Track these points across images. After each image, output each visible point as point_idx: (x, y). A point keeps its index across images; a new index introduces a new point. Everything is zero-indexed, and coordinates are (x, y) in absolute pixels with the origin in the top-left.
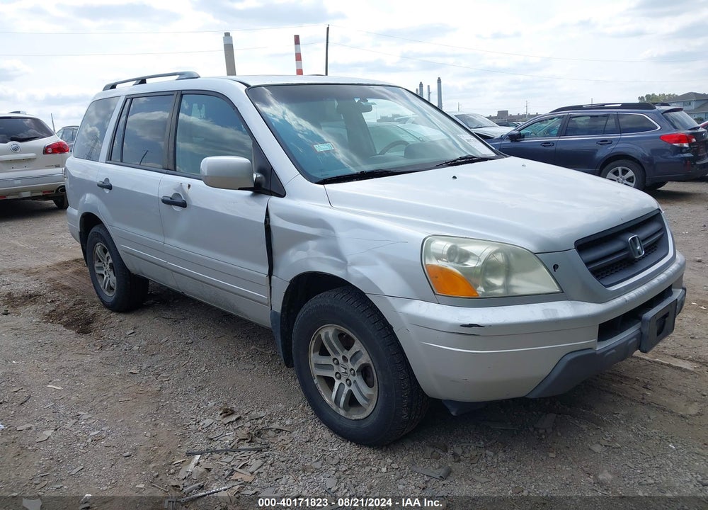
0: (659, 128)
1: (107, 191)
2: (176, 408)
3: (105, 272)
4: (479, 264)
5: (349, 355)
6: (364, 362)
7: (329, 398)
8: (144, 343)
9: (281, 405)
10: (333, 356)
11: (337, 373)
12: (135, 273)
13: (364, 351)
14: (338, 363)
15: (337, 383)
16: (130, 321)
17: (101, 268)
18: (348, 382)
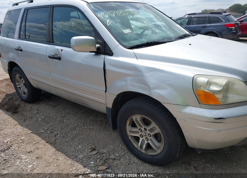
0: (224, 21)
1: (20, 52)
2: (65, 149)
3: (21, 86)
4: (221, 88)
5: (148, 128)
6: (157, 132)
7: (137, 146)
8: (43, 117)
9: (111, 146)
10: (139, 127)
11: (141, 135)
12: (36, 87)
13: (157, 127)
14: (141, 131)
15: (141, 139)
16: (35, 107)
17: (19, 85)
18: (147, 139)
